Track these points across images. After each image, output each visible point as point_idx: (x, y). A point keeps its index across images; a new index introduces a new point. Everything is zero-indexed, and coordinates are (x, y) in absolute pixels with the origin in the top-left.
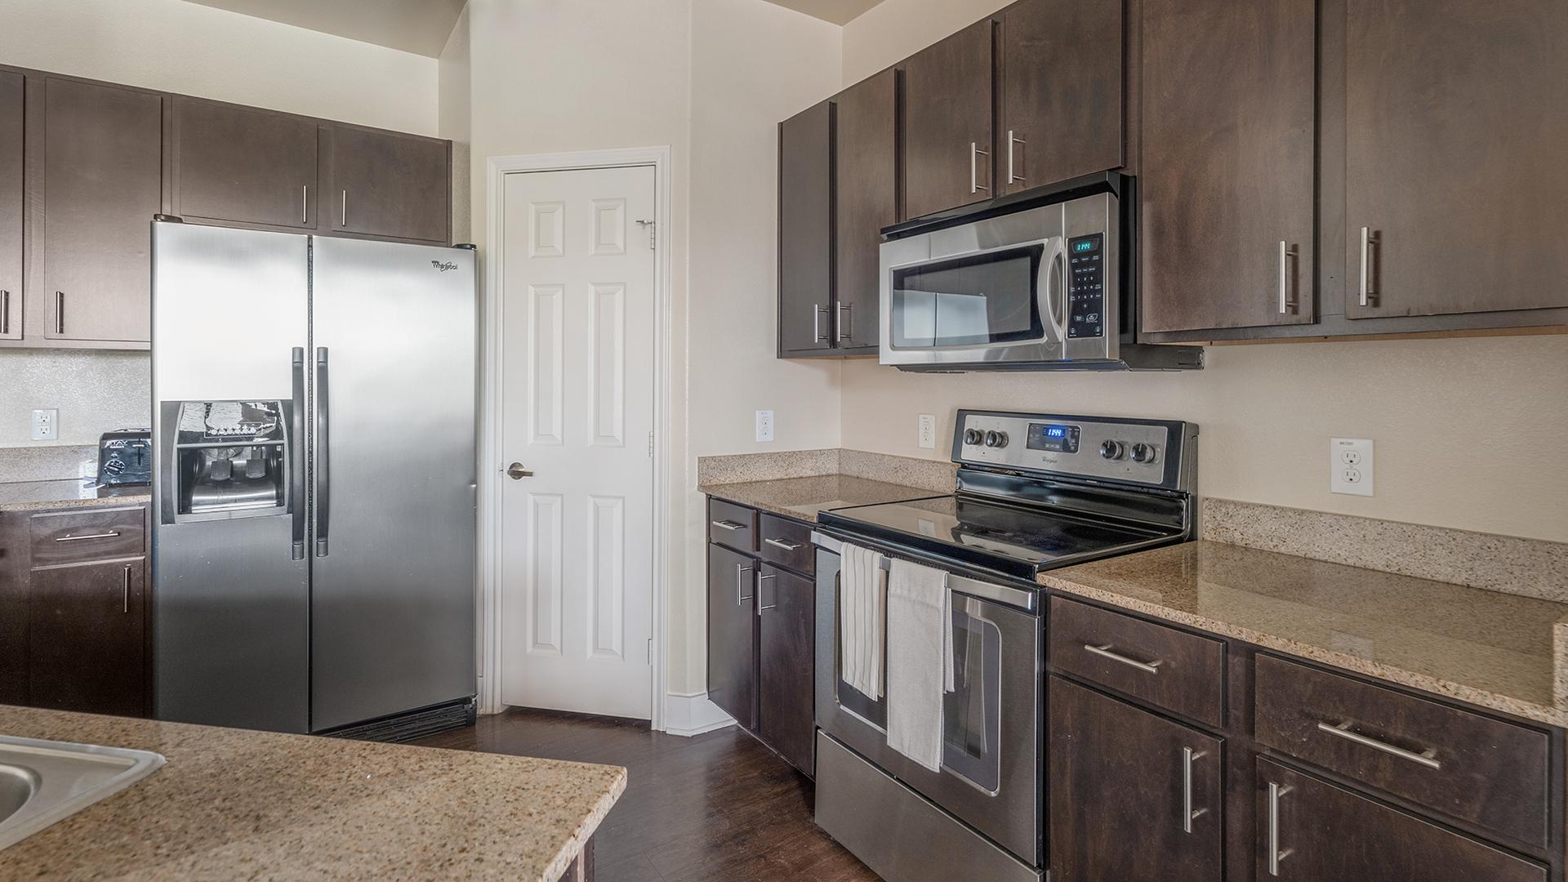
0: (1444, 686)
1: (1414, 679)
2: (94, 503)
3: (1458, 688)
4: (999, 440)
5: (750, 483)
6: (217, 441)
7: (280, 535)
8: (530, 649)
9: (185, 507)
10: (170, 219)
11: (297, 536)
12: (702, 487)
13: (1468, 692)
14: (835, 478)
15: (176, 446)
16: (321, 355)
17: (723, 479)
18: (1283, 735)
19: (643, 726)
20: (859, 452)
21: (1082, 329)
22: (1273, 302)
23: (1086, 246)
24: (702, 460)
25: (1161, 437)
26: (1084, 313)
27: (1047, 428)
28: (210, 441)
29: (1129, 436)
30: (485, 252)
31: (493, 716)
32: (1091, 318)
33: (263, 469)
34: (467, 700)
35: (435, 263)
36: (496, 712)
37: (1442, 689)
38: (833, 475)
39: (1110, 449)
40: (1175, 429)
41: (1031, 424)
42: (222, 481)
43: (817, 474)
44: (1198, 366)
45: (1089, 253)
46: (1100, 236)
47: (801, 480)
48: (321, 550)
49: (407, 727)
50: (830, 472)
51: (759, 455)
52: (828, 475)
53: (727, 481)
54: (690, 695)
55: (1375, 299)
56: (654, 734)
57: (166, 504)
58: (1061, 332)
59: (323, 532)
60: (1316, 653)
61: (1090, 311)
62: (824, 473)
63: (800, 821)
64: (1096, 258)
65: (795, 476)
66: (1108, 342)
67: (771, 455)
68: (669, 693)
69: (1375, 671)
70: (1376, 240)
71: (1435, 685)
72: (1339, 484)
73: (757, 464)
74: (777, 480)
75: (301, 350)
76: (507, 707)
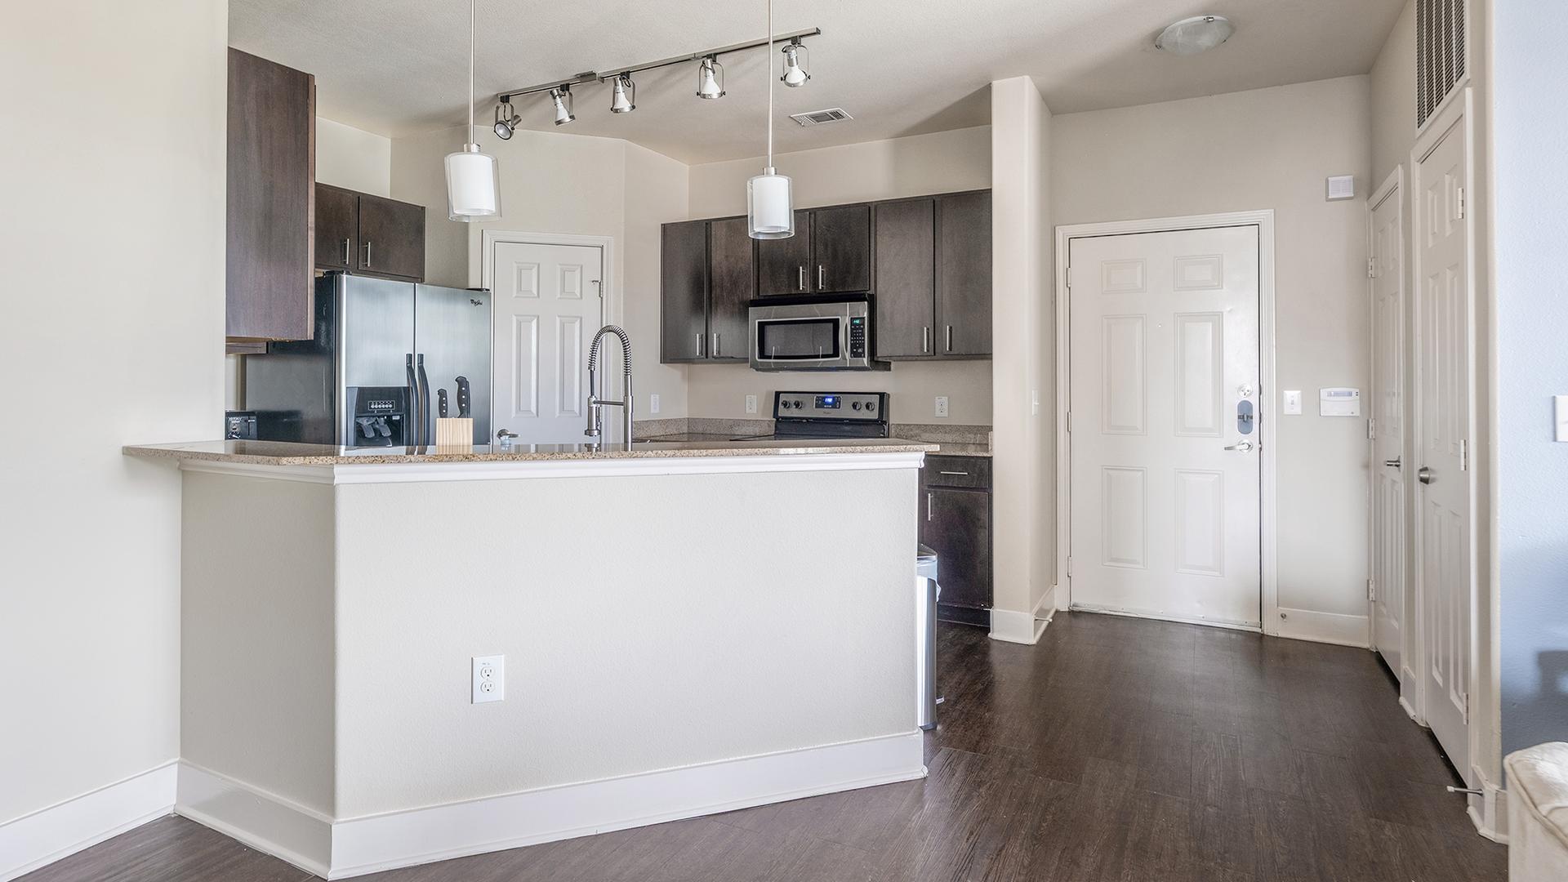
5: (650, 437)
20: (703, 419)
21: (855, 354)
22: (922, 348)
23: (858, 322)
25: (876, 399)
26: (857, 348)
27: (825, 398)
29: (864, 400)
32: (860, 350)
35: (472, 301)
38: (685, 434)
39: (854, 406)
40: (882, 396)
41: (816, 397)
43: (678, 433)
44: (890, 370)
45: (858, 325)
46: (864, 318)
47: (672, 436)
50: (684, 432)
51: (653, 421)
52: (683, 434)
55: (950, 349)
58: (848, 355)
61: (860, 347)
62: (681, 433)
64: (860, 326)
66: (865, 361)
67: (658, 421)
70: (951, 328)
72: (938, 413)
73: (653, 426)
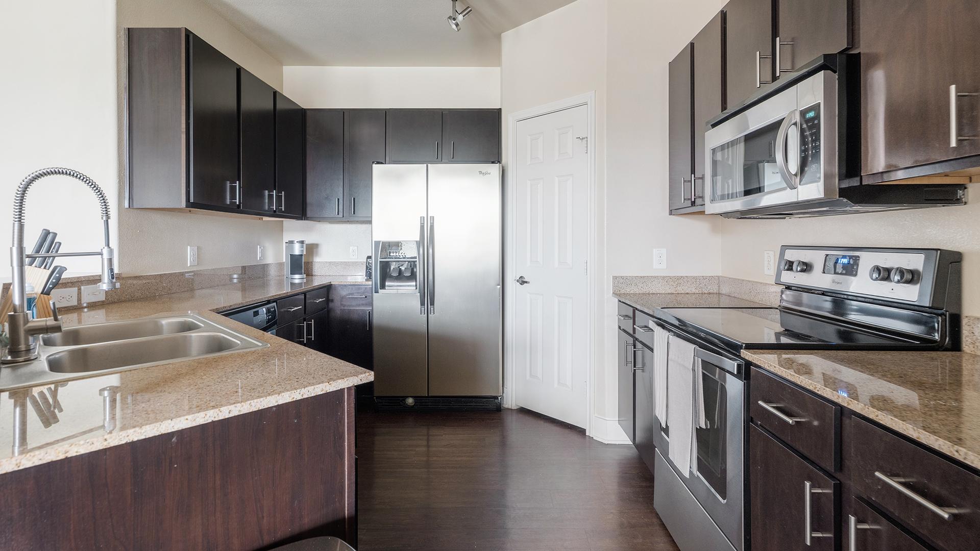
0: (957, 451)
1: (938, 443)
2: (364, 283)
3: (966, 454)
4: (807, 267)
5: (648, 294)
6: (393, 258)
7: (415, 303)
8: (528, 377)
9: (383, 286)
10: (378, 163)
11: (422, 304)
12: (615, 294)
13: (972, 457)
14: (715, 296)
15: (379, 260)
16: (432, 220)
17: (628, 290)
18: (867, 481)
19: (581, 432)
20: (730, 278)
24: (615, 278)
27: (838, 257)
28: (390, 258)
30: (508, 164)
31: (512, 409)
33: (410, 272)
34: (496, 398)
35: (480, 172)
36: (513, 408)
37: (956, 454)
38: (713, 294)
41: (827, 255)
42: (395, 276)
43: (700, 292)
45: (813, 119)
46: (819, 104)
47: (687, 295)
48: (432, 311)
49: (469, 404)
50: (711, 291)
51: (655, 277)
52: (710, 293)
53: (632, 292)
54: (608, 419)
56: (587, 437)
57: (376, 284)
59: (432, 303)
60: (880, 417)
62: (706, 292)
63: (647, 504)
64: (816, 122)
65: (683, 292)
66: (823, 185)
67: (664, 277)
68: (596, 415)
69: (914, 435)
71: (952, 449)
73: (653, 283)
74: (668, 294)
75: (424, 217)
76: (519, 407)
